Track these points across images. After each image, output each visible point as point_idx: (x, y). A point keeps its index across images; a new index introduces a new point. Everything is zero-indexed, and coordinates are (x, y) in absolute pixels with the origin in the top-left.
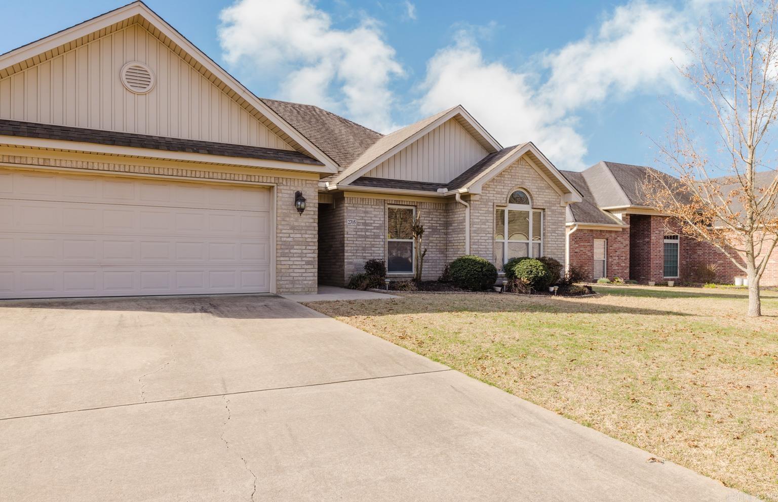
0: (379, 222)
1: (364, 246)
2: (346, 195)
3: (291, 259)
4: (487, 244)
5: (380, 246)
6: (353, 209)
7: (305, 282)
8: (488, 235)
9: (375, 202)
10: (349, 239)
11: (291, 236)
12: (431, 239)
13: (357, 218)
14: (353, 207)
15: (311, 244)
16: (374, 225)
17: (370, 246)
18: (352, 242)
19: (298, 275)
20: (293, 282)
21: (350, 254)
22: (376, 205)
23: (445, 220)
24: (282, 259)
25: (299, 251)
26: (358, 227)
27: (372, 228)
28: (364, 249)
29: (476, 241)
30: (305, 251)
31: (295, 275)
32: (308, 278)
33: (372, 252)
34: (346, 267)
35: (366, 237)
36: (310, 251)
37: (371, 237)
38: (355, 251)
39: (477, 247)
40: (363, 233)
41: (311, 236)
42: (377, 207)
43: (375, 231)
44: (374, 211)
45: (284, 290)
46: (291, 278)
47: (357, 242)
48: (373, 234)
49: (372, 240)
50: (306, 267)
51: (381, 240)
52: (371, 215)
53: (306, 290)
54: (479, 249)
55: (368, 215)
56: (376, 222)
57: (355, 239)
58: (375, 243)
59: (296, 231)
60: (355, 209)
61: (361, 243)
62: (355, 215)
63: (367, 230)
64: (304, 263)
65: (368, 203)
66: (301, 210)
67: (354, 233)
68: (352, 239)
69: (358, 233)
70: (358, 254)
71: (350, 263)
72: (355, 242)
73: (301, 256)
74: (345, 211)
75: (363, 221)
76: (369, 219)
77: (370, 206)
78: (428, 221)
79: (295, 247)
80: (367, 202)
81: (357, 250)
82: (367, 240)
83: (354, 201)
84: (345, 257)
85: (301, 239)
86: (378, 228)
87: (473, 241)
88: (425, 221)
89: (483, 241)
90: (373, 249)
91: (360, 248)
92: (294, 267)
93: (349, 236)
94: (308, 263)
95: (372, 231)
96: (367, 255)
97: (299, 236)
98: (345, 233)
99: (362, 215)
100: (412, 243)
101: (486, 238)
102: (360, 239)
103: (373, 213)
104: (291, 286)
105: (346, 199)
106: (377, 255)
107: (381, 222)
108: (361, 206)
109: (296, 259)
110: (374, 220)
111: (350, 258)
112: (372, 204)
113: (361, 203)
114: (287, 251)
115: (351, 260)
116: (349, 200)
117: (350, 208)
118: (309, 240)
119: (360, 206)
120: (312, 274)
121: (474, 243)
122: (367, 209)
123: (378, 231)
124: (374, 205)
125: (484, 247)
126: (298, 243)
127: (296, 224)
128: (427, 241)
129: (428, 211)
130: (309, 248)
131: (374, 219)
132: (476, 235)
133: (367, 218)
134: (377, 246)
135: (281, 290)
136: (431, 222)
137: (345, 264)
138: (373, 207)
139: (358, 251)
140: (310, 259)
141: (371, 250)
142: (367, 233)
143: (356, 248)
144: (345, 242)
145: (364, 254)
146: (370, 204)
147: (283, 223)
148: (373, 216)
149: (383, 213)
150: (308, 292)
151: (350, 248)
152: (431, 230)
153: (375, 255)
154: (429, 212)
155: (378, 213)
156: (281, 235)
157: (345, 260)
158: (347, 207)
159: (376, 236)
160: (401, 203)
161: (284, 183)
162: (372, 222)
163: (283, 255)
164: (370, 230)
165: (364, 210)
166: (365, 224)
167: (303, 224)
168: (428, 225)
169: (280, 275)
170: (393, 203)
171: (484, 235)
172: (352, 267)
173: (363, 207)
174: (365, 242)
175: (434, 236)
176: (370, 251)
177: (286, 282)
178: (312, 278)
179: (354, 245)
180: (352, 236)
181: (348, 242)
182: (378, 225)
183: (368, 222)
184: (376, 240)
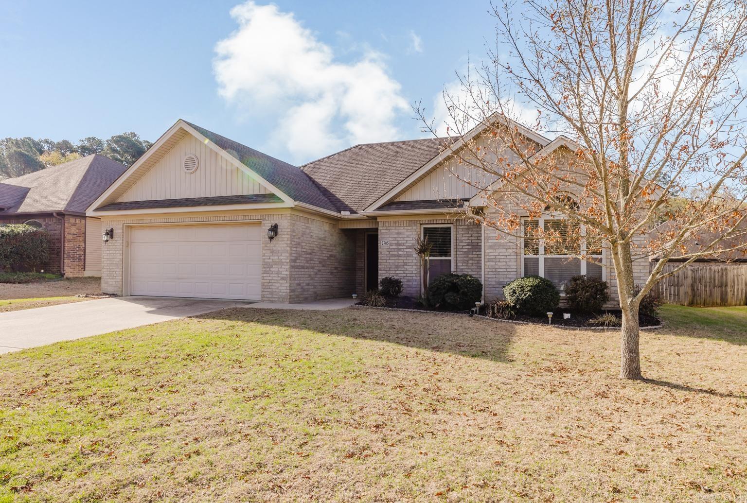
0: (412, 242)
1: (396, 264)
2: (380, 220)
3: (271, 275)
4: (507, 260)
5: (413, 264)
6: (387, 231)
7: (281, 294)
8: (509, 250)
9: (408, 224)
10: (382, 258)
11: (271, 258)
12: (470, 256)
13: (390, 239)
14: (387, 229)
15: (285, 264)
16: (406, 245)
18: (385, 261)
19: (275, 288)
20: (272, 293)
21: (384, 272)
22: (409, 226)
24: (265, 275)
25: (277, 270)
26: (391, 247)
27: (405, 247)
28: (397, 267)
29: (492, 257)
30: (280, 270)
31: (273, 287)
32: (283, 291)
33: (405, 269)
35: (399, 256)
36: (284, 270)
37: (403, 256)
38: (388, 269)
39: (493, 264)
40: (396, 253)
41: (285, 257)
42: (409, 228)
43: (408, 250)
44: (407, 231)
45: (266, 299)
46: (271, 290)
47: (390, 261)
48: (405, 253)
49: (405, 258)
50: (281, 282)
52: (403, 236)
53: (281, 299)
54: (497, 267)
55: (401, 236)
56: (409, 242)
57: (388, 258)
58: (408, 261)
59: (274, 254)
61: (393, 261)
62: (388, 236)
63: (399, 250)
64: (279, 278)
66: (271, 238)
67: (388, 253)
68: (385, 258)
69: (391, 253)
70: (391, 272)
72: (388, 261)
73: (278, 272)
74: (379, 234)
75: (396, 242)
76: (402, 239)
77: (403, 228)
78: (466, 238)
79: (274, 266)
80: (400, 224)
81: (390, 268)
82: (400, 258)
83: (387, 224)
84: (379, 274)
85: (278, 260)
86: (410, 247)
87: (488, 257)
88: (464, 238)
89: (503, 257)
90: (406, 267)
91: (393, 267)
92: (273, 281)
93: (383, 256)
94: (282, 278)
95: (405, 250)
96: (400, 272)
97: (277, 257)
98: (379, 253)
99: (395, 236)
100: (450, 260)
101: (506, 254)
102: (393, 258)
103: (406, 233)
104: (270, 296)
105: (380, 223)
106: (410, 272)
107: (414, 242)
109: (274, 275)
110: (407, 241)
111: (383, 275)
112: (405, 225)
113: (394, 225)
114: (268, 269)
116: (383, 224)
118: (284, 261)
119: (392, 228)
120: (285, 288)
121: (490, 260)
122: (400, 231)
123: (411, 250)
125: (504, 264)
126: (276, 263)
127: (275, 249)
128: (466, 259)
129: (466, 227)
130: (284, 267)
131: (405, 239)
132: (492, 251)
133: (398, 239)
134: (410, 264)
135: (264, 299)
136: (470, 238)
138: (405, 228)
140: (284, 276)
142: (400, 253)
143: (389, 266)
144: (379, 261)
145: (397, 272)
146: (402, 226)
147: (266, 248)
148: (406, 236)
149: (418, 233)
150: (282, 302)
151: (383, 266)
152: (470, 247)
153: (407, 272)
154: (468, 229)
155: (411, 233)
156: (264, 258)
158: (381, 230)
159: (409, 255)
160: (435, 222)
161: (267, 218)
162: (405, 242)
163: (265, 272)
164: (402, 250)
165: (397, 231)
166: (398, 244)
167: (279, 249)
168: (467, 241)
169: (264, 287)
170: (427, 222)
171: (504, 250)
173: (395, 229)
174: (398, 261)
175: (474, 253)
176: (403, 269)
177: (267, 293)
178: (285, 291)
179: (387, 264)
180: (385, 256)
181: (381, 261)
182: (410, 245)
183: (401, 242)
184: (408, 258)
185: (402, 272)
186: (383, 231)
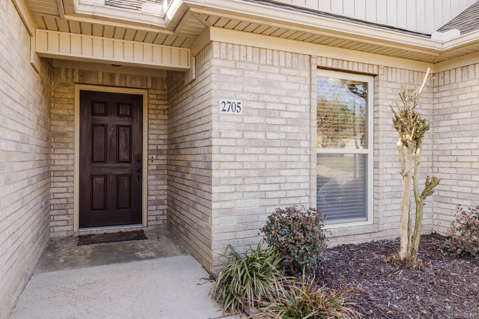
0: (298, 109)
1: (262, 166)
2: (215, 34)
5: (300, 165)
6: (234, 73)
9: (288, 61)
10: (223, 150)
13: (246, 96)
14: (235, 68)
16: (286, 115)
17: (275, 165)
18: (231, 158)
21: (228, 189)
22: (292, 67)
23: (430, 107)
26: (248, 120)
27: (282, 122)
28: (262, 173)
33: (282, 180)
34: (215, 222)
35: (267, 144)
37: (278, 143)
38: (239, 181)
40: (261, 136)
42: (293, 72)
43: (289, 129)
44: (287, 81)
47: (243, 158)
48: (283, 136)
49: (282, 151)
51: (302, 151)
52: (280, 92)
55: (272, 91)
56: (291, 108)
57: (239, 150)
58: (289, 158)
60: (239, 73)
61: (253, 158)
62: (239, 88)
63: (268, 128)
65: (272, 61)
67: (238, 135)
68: (232, 150)
69: (248, 135)
70: (248, 188)
71: (229, 211)
72: (239, 158)
74: (214, 77)
75: (260, 106)
76: (275, 99)
77: (276, 70)
81: (244, 178)
82: (270, 150)
83: (236, 53)
84: (214, 197)
86: (295, 122)
90: (284, 172)
91: (253, 173)
93: (224, 142)
95: (282, 129)
98: (214, 134)
99: (258, 90)
100: (367, 155)
102: (253, 150)
103: (284, 86)
105: (215, 46)
106: (294, 186)
107: (302, 109)
108: (255, 67)
110: (287, 104)
111: (227, 197)
112: (282, 64)
113: (256, 60)
115: (228, 205)
116: (223, 51)
117: (227, 72)
119: (251, 67)
122: (271, 77)
123: (296, 130)
124: (285, 67)
131: (285, 100)
133: (267, 99)
134: (293, 165)
137: (214, 214)
138: (284, 71)
139: (247, 181)
141: (280, 176)
142: (270, 136)
143: (242, 173)
144: (214, 158)
145: (263, 188)
146: (276, 63)
148: (284, 93)
149: (307, 87)
151: (226, 174)
153: (287, 187)
155: (296, 87)
157: (214, 206)
158: (218, 68)
159: (291, 143)
162: (282, 107)
164: (276, 128)
165: (262, 77)
166: (265, 112)
172: (232, 222)
173: (258, 71)
174: (265, 158)
176: (277, 180)
179: (237, 166)
180: (232, 142)
181: (221, 158)
182: (294, 115)
183: (271, 107)
184: (290, 151)
185: (275, 187)
186: (224, 71)
